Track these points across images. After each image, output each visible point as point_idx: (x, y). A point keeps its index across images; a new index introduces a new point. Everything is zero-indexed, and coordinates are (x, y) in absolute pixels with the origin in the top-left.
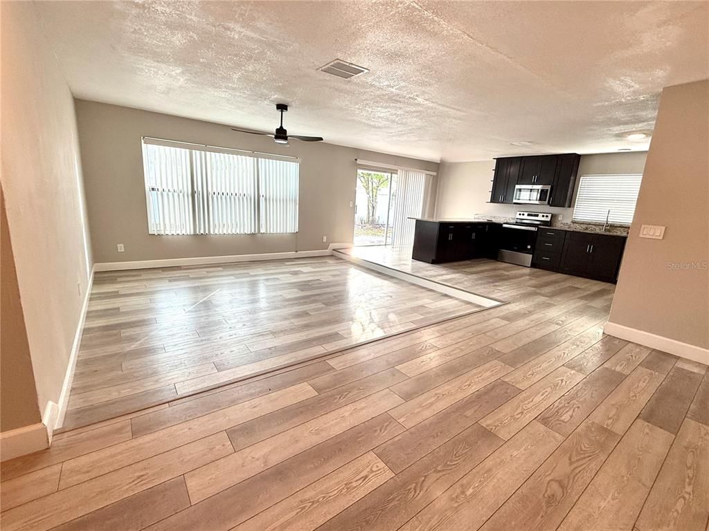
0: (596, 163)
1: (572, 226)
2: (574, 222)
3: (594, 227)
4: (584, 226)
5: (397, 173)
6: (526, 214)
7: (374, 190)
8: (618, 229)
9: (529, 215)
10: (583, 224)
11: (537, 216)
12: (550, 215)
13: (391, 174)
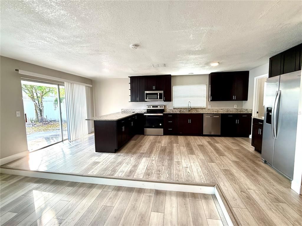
0: (178, 80)
1: (174, 110)
2: (174, 109)
3: (183, 110)
4: (179, 110)
5: (64, 85)
6: (151, 106)
7: (40, 99)
8: (193, 109)
9: (153, 107)
10: (179, 109)
11: (157, 107)
12: (163, 106)
13: (58, 85)
